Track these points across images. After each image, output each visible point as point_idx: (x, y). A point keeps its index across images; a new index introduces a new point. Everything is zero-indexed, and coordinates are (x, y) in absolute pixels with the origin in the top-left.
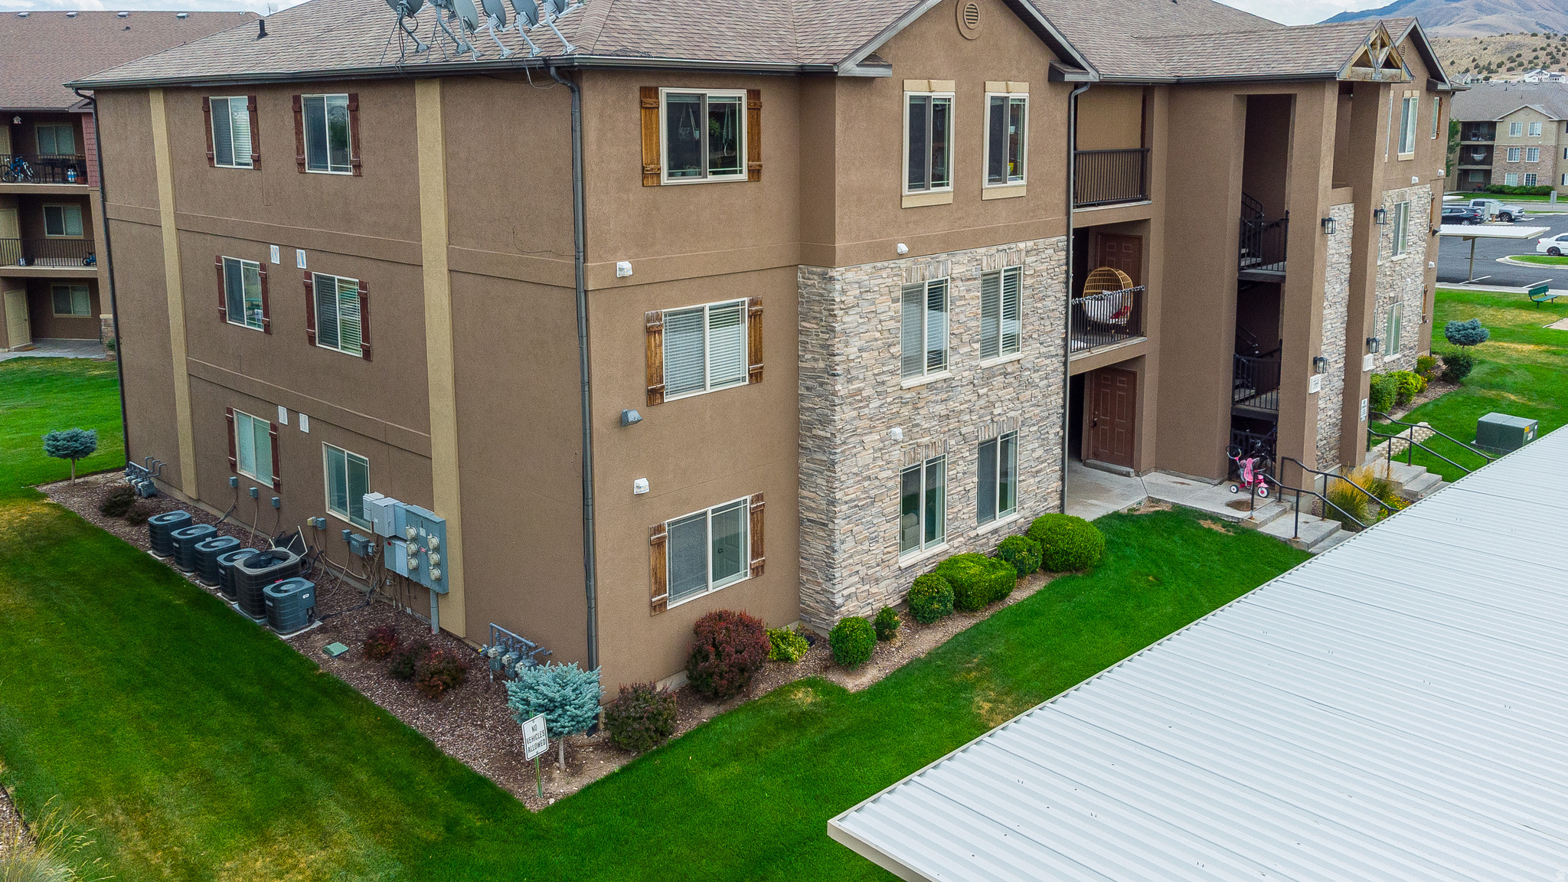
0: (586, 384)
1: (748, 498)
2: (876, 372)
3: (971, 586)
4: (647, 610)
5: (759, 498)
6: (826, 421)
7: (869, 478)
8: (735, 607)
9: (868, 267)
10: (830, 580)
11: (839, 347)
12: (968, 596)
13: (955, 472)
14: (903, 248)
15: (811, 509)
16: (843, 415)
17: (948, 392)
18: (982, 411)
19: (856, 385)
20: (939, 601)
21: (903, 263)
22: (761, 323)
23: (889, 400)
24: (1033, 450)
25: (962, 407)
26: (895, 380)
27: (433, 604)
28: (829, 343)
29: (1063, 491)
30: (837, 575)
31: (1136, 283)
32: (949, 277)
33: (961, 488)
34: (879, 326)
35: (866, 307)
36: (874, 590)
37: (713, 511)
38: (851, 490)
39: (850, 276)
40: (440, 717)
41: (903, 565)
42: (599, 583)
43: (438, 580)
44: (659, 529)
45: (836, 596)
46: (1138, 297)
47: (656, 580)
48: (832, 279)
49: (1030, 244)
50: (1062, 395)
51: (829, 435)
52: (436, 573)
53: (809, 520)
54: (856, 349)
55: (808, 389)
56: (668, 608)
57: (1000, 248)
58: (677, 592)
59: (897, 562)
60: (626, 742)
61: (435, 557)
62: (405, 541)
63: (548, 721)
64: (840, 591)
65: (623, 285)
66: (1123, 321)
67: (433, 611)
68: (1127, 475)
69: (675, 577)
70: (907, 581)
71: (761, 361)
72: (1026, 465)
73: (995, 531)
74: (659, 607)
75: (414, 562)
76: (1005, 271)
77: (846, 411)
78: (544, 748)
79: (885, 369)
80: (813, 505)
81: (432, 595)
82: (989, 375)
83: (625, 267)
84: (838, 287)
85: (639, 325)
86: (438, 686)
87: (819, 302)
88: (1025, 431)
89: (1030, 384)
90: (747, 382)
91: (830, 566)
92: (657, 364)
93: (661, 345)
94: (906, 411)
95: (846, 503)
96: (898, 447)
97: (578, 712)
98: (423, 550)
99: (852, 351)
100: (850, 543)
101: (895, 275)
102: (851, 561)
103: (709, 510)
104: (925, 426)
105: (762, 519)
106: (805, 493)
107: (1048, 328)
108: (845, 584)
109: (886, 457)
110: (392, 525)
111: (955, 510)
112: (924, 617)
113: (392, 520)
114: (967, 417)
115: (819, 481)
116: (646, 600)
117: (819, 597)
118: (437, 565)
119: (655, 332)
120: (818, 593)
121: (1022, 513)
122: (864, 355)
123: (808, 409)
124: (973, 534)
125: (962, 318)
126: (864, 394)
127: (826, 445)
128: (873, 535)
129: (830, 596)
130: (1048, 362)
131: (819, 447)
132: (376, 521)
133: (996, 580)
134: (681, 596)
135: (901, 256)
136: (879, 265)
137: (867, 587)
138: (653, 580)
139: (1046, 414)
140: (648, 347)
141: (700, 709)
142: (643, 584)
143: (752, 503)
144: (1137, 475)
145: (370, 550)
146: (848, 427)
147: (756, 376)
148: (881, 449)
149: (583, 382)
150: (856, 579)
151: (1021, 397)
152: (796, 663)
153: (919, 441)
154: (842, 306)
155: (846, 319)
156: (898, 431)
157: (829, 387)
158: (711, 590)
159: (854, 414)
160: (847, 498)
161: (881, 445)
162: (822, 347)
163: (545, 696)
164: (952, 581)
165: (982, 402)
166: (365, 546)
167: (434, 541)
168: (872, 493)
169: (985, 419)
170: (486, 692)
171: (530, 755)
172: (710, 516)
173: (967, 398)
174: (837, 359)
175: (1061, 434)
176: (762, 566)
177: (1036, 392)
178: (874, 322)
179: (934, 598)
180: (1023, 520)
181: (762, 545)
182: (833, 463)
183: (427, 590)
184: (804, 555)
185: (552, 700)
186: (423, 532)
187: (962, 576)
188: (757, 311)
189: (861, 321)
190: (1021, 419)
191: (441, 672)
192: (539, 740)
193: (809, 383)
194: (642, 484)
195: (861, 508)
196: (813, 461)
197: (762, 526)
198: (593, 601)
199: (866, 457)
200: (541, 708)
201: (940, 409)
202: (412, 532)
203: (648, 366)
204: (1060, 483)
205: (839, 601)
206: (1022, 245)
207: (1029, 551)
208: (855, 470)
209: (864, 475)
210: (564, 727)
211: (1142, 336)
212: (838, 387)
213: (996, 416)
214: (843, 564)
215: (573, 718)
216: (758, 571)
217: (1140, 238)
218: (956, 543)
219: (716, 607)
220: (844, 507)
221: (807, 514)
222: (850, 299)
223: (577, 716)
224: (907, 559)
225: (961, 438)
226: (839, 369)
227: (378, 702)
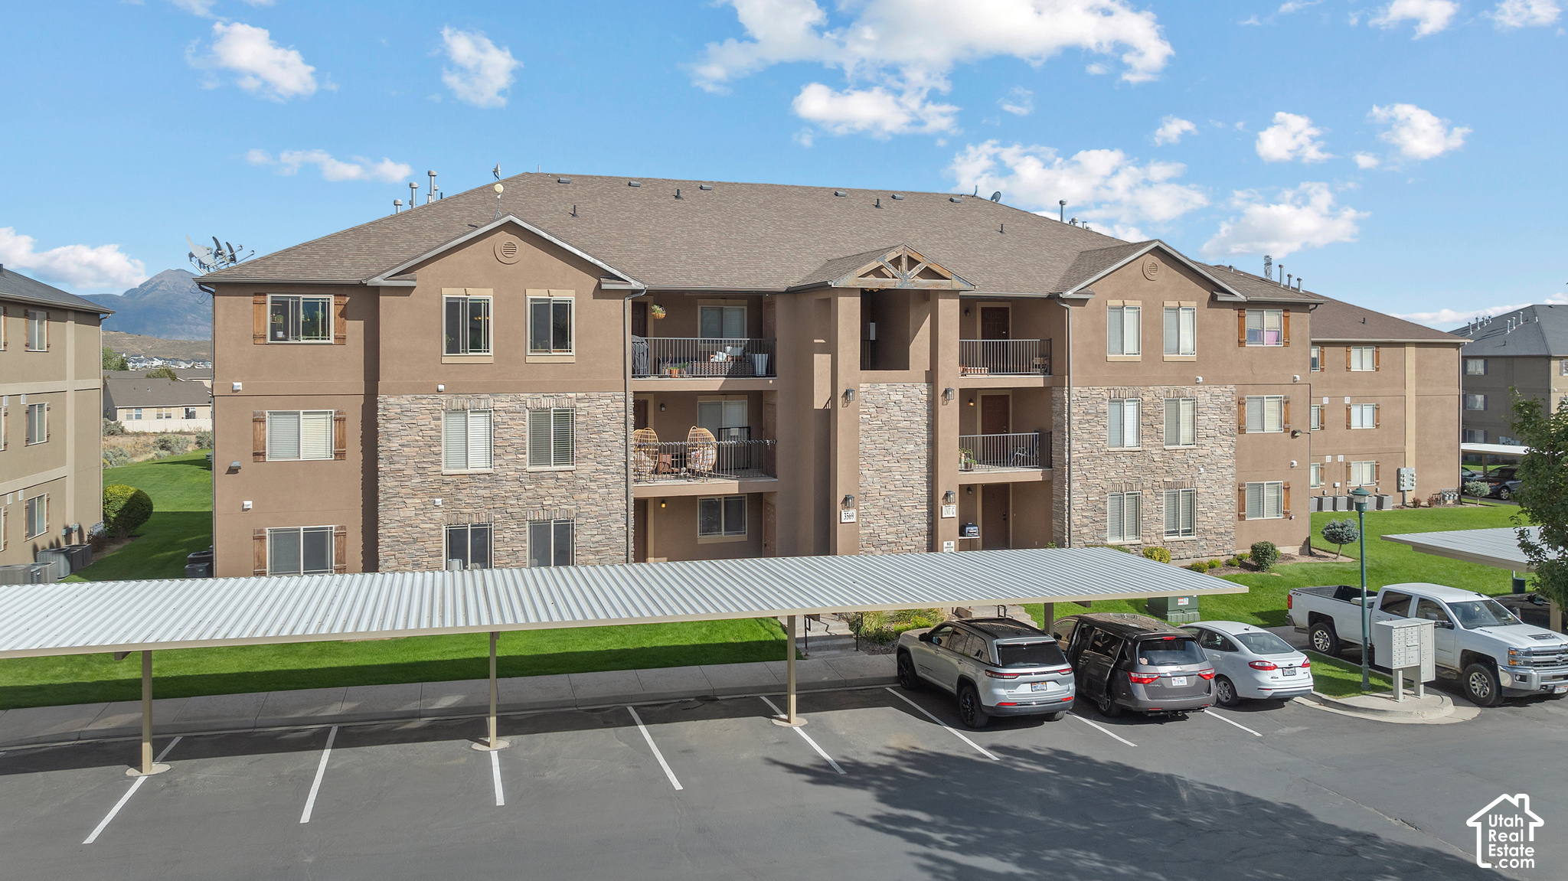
1: (334, 527)
2: (417, 461)
5: (341, 528)
7: (410, 526)
9: (409, 397)
11: (382, 442)
13: (502, 537)
14: (441, 387)
16: (386, 483)
17: (492, 483)
18: (531, 501)
19: (397, 466)
21: (443, 397)
22: (343, 425)
23: (430, 480)
24: (592, 536)
25: (508, 495)
26: (436, 468)
32: (492, 409)
33: (508, 549)
34: (421, 434)
35: (407, 420)
37: (305, 530)
38: (393, 530)
39: (392, 400)
44: (262, 531)
47: (259, 560)
49: (581, 395)
54: (398, 445)
57: (548, 395)
58: (277, 570)
65: (237, 394)
69: (274, 560)
71: (344, 447)
72: (585, 545)
74: (259, 575)
76: (554, 411)
77: (388, 480)
79: (425, 460)
82: (537, 478)
83: (238, 385)
84: (384, 406)
85: (250, 417)
88: (582, 520)
89: (585, 489)
90: (333, 458)
92: (262, 439)
93: (264, 429)
94: (446, 489)
95: (389, 537)
96: (441, 511)
99: (394, 445)
101: (435, 404)
103: (302, 528)
104: (468, 502)
105: (345, 541)
107: (607, 453)
109: (429, 515)
111: (503, 562)
114: (513, 502)
116: (251, 570)
119: (260, 422)
122: (406, 449)
125: (506, 437)
126: (406, 473)
128: (416, 563)
130: (606, 477)
135: (440, 392)
136: (418, 396)
138: (256, 559)
139: (607, 512)
140: (255, 429)
142: (248, 559)
143: (337, 530)
146: (391, 491)
147: (340, 455)
148: (422, 509)
151: (576, 497)
153: (461, 510)
154: (385, 418)
155: (388, 425)
156: (439, 501)
159: (398, 484)
161: (422, 507)
165: (530, 494)
168: (415, 536)
169: (534, 506)
172: (302, 532)
173: (512, 490)
176: (344, 569)
177: (594, 496)
178: (416, 429)
181: (344, 555)
188: (339, 418)
189: (402, 428)
190: (575, 512)
194: (248, 504)
195: (404, 543)
197: (345, 545)
199: (408, 512)
201: (483, 493)
203: (255, 440)
206: (571, 395)
208: (398, 519)
209: (406, 523)
213: (546, 505)
216: (341, 570)
220: (387, 540)
222: (391, 414)
225: (507, 515)
226: (383, 455)
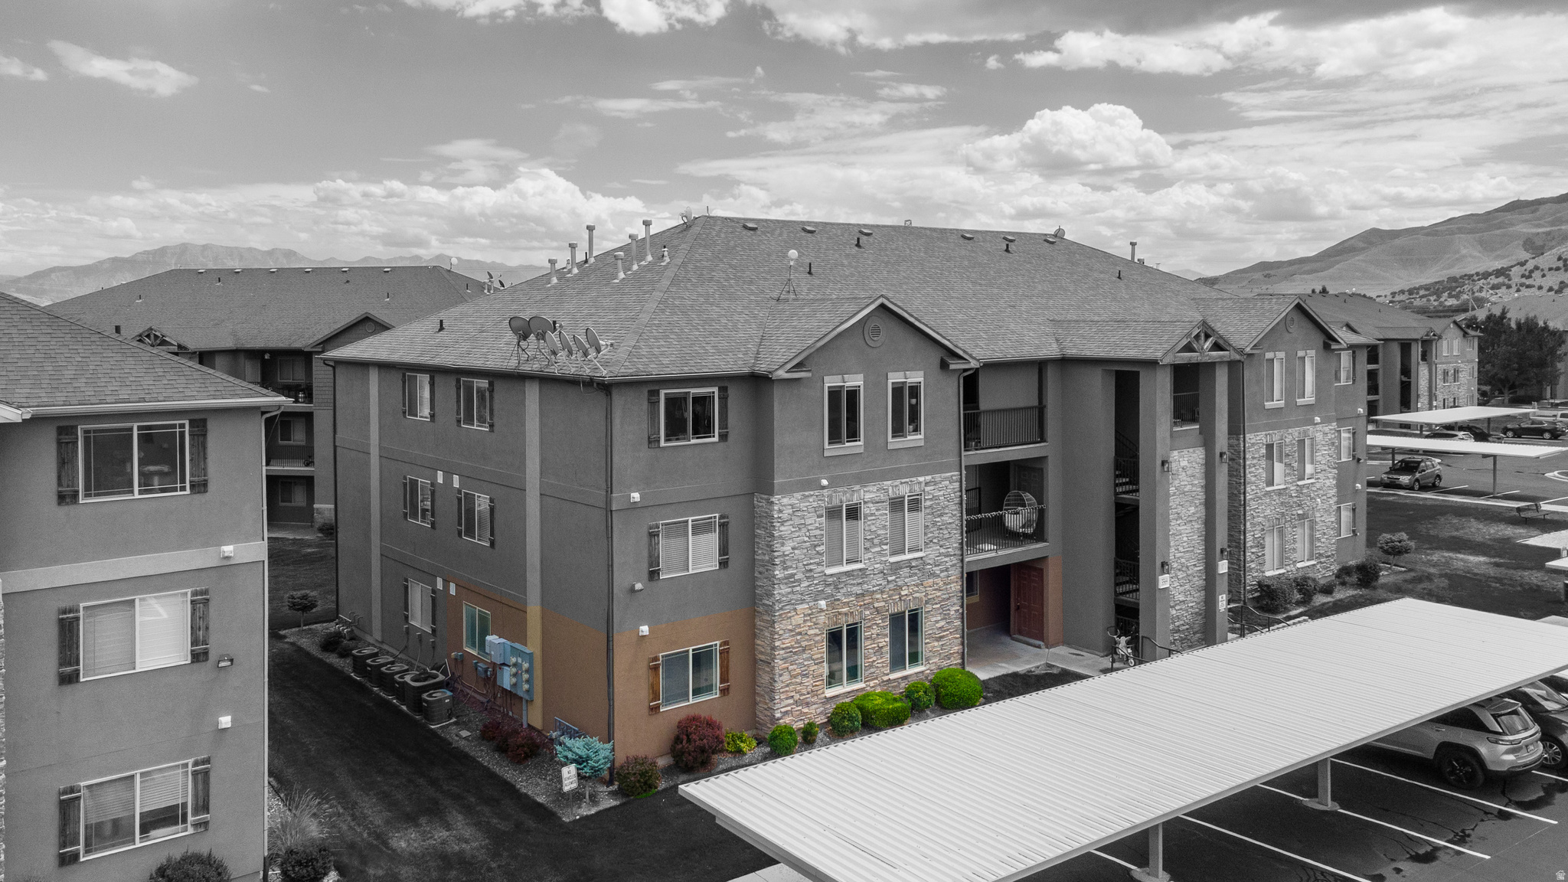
0: (610, 567)
1: (718, 642)
2: (805, 563)
3: (875, 712)
4: (646, 711)
5: (725, 643)
6: (770, 595)
7: (800, 633)
8: (704, 714)
9: (798, 495)
10: (773, 700)
12: (873, 719)
13: (870, 633)
14: (825, 482)
15: (762, 653)
16: (781, 591)
17: (862, 578)
18: (891, 592)
19: (790, 571)
20: (849, 720)
21: (825, 492)
23: (815, 582)
24: (937, 622)
25: (875, 589)
26: (820, 569)
27: (524, 707)
28: (771, 544)
29: (963, 653)
30: (776, 697)
31: (1040, 502)
32: (862, 501)
33: (875, 645)
34: (808, 534)
35: (797, 521)
36: (806, 710)
37: (693, 650)
38: (787, 641)
39: (785, 501)
40: (521, 773)
41: (828, 695)
42: (616, 690)
43: (528, 691)
44: (656, 659)
45: (776, 712)
46: (1042, 513)
47: (653, 691)
48: (772, 502)
49: (929, 478)
50: (960, 583)
51: (771, 604)
52: (526, 686)
53: (761, 660)
54: (790, 548)
55: (760, 573)
56: (661, 710)
57: (903, 481)
58: (668, 700)
59: (823, 693)
60: (626, 788)
61: (526, 676)
62: (509, 666)
63: (578, 769)
64: (779, 709)
65: (634, 507)
67: (524, 712)
68: (1039, 647)
69: (666, 690)
70: (831, 708)
71: (727, 554)
72: (931, 632)
73: (905, 678)
74: (655, 709)
75: (514, 680)
76: (908, 496)
77: (782, 587)
78: (575, 785)
79: (812, 561)
80: (763, 650)
81: (524, 702)
82: (896, 567)
83: (636, 496)
84: (776, 508)
85: (644, 531)
86: (521, 754)
87: (766, 517)
88: (929, 607)
89: (933, 575)
90: (718, 568)
91: (773, 691)
92: (656, 555)
93: (659, 543)
94: (828, 590)
95: (783, 649)
96: (824, 614)
97: (596, 765)
98: (520, 672)
99: (787, 549)
100: (786, 677)
101: (819, 500)
102: (787, 689)
103: (691, 649)
104: (845, 601)
105: (728, 657)
106: (759, 642)
107: (947, 536)
108: (783, 704)
109: (814, 620)
110: (502, 655)
111: (870, 660)
112: (839, 731)
113: (502, 652)
114: (879, 596)
115: (766, 634)
116: (647, 704)
117: (766, 712)
118: (527, 681)
119: (655, 535)
120: (766, 709)
121: (928, 666)
122: (796, 551)
123: (760, 586)
124: (885, 678)
125: (873, 528)
126: (796, 577)
127: (770, 610)
128: (805, 673)
129: (772, 711)
130: (946, 559)
131: (766, 611)
132: (493, 653)
133: (893, 709)
134: (670, 704)
135: (823, 488)
136: (807, 493)
137: (800, 708)
138: (651, 691)
139: (947, 596)
140: (650, 544)
141: (678, 777)
142: (644, 693)
143: (720, 646)
144: (1047, 648)
145: (489, 673)
146: (784, 599)
147: (724, 564)
148: (809, 615)
149: (608, 565)
150: (791, 701)
151: (925, 583)
152: (746, 754)
153: (840, 610)
154: (779, 520)
155: (782, 528)
156: (823, 604)
157: (771, 572)
158: (691, 701)
159: (789, 590)
160: (784, 646)
161: (810, 612)
162: (767, 546)
163: (577, 754)
164: (861, 708)
165: (891, 586)
166: (486, 671)
167: (526, 665)
168: (804, 644)
169: (894, 598)
171: (566, 789)
172: (691, 653)
173: (878, 583)
174: (776, 554)
175: (961, 611)
176: (728, 689)
177: (938, 580)
178: (804, 530)
179: (845, 718)
180: (928, 671)
181: (727, 673)
182: (774, 622)
183: (521, 698)
184: (758, 684)
185: (581, 757)
186: (520, 660)
187: (869, 705)
189: (793, 530)
190: (924, 599)
191: (523, 746)
192: (571, 780)
193: (761, 569)
194: (645, 629)
195: (795, 653)
196: (763, 620)
197: (728, 662)
198: (611, 702)
199: (798, 619)
200: (574, 761)
201: (858, 590)
202: (514, 660)
203: (650, 556)
204: (961, 647)
205: (778, 715)
206: (921, 479)
207: (925, 692)
208: (790, 627)
209: (797, 631)
210: (586, 773)
211: (1046, 541)
212: (777, 572)
213: (903, 596)
214: (781, 690)
215: (592, 768)
216: (724, 691)
217: (1042, 469)
218: (872, 684)
219: (692, 712)
220: (782, 652)
221: (760, 656)
222: (785, 516)
223: (595, 767)
224: (830, 692)
225: (874, 610)
227: (486, 764)
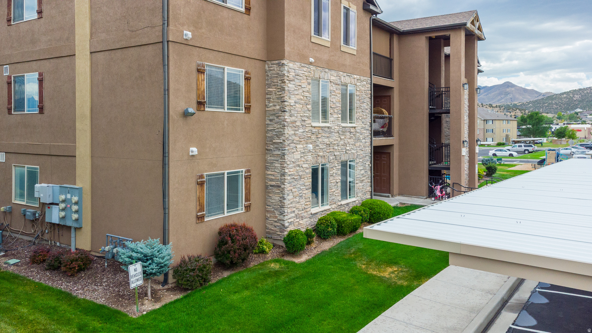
0: (167, 91)
1: (244, 170)
2: (301, 115)
4: (194, 219)
5: (248, 171)
6: (280, 134)
7: (299, 166)
8: (240, 222)
9: (298, 64)
10: (282, 214)
11: (286, 98)
13: (332, 172)
14: (312, 60)
15: (272, 180)
16: (289, 131)
17: (329, 134)
18: (342, 146)
19: (293, 118)
20: (331, 227)
21: (312, 67)
22: (250, 83)
23: (307, 130)
24: (361, 170)
25: (335, 142)
26: (309, 122)
27: (73, 235)
28: (282, 96)
29: (371, 192)
30: (286, 211)
31: (389, 114)
32: (329, 81)
33: (335, 181)
34: (303, 94)
35: (298, 83)
36: (301, 222)
37: (228, 173)
38: (292, 170)
39: (291, 65)
40: (75, 283)
41: (313, 212)
42: (171, 200)
43: (77, 220)
44: (201, 177)
45: (285, 222)
47: (199, 204)
48: (283, 64)
49: (358, 77)
50: (370, 148)
51: (282, 141)
52: (75, 216)
53: (271, 186)
54: (293, 101)
55: (271, 120)
56: (205, 220)
57: (348, 74)
58: (211, 213)
59: (310, 211)
60: (185, 283)
61: (75, 208)
62: (57, 204)
64: (287, 219)
65: (186, 43)
66: (385, 130)
67: (73, 239)
68: (388, 197)
69: (209, 205)
70: (315, 220)
71: (250, 103)
72: (358, 176)
73: (347, 204)
74: (200, 218)
75: (63, 214)
76: (349, 86)
77: (289, 130)
78: (141, 282)
79: (305, 115)
80: (273, 178)
81: (72, 230)
82: (344, 130)
83: (188, 34)
84: (286, 68)
85: (194, 68)
86: (75, 268)
87: (277, 77)
88: (358, 160)
89: (359, 140)
90: (244, 112)
91: (282, 207)
92: (202, 90)
93: (204, 80)
94: (313, 137)
95: (290, 175)
96: (310, 154)
98: (69, 206)
99: (292, 102)
100: (290, 197)
101: (309, 72)
102: (291, 205)
103: (226, 172)
104: (321, 147)
105: (250, 182)
106: (269, 173)
107: (365, 117)
108: (290, 216)
109: (306, 157)
110: (51, 196)
111: (333, 190)
112: (325, 235)
113: (51, 193)
114: (336, 148)
115: (276, 165)
116: (194, 214)
117: (276, 224)
118: (76, 212)
119: (201, 72)
120: (276, 222)
121: (358, 198)
122: (297, 105)
123: (271, 130)
124: (339, 203)
125: (334, 100)
126: (297, 124)
127: (280, 146)
128: (301, 195)
129: (282, 222)
130: (365, 131)
131: (276, 148)
132: (42, 195)
134: (211, 216)
135: (311, 63)
136: (302, 64)
137: (298, 220)
138: (198, 203)
139: (365, 155)
140: (198, 80)
141: (222, 273)
142: (193, 206)
143: (245, 173)
144: (392, 197)
145: (37, 215)
146: (290, 138)
147: (247, 110)
148: (304, 153)
149: (165, 90)
150: (293, 215)
151: (356, 144)
152: (267, 253)
153: (318, 153)
154: (288, 79)
155: (289, 85)
156: (311, 146)
157: (282, 118)
158: (226, 214)
159: (293, 132)
160: (290, 173)
161: (304, 151)
162: (278, 98)
163: (141, 254)
164: (336, 220)
165: (342, 142)
166: (34, 214)
167: (75, 199)
168: (301, 173)
169: (343, 150)
170: (103, 272)
171: (133, 286)
172: (226, 176)
173: (336, 139)
174: (286, 103)
175: (370, 165)
176: (250, 206)
177: (361, 144)
178: (301, 91)
179: (329, 226)
180: (357, 201)
181: (250, 196)
182: (284, 155)
183: (70, 227)
184: (268, 204)
185: (145, 256)
186: (69, 196)
188: (248, 77)
189: (295, 88)
190: (356, 154)
191: (77, 260)
192: (138, 277)
193: (271, 118)
194: (194, 150)
195: (296, 180)
196: (273, 155)
197: (250, 185)
198: (167, 210)
199: (297, 155)
200: (139, 260)
201: (326, 141)
202: (63, 197)
203: (198, 89)
204: (370, 188)
205: (287, 224)
206: (355, 76)
207: (364, 211)
208: (293, 160)
209: (297, 163)
211: (392, 137)
212: (286, 117)
213: (347, 150)
214: (288, 206)
216: (248, 208)
217: (390, 96)
218: (333, 206)
219: (229, 222)
220: (289, 178)
221: (270, 183)
222: (291, 76)
224: (314, 210)
225: (334, 157)
226: (287, 109)
227: (37, 281)
